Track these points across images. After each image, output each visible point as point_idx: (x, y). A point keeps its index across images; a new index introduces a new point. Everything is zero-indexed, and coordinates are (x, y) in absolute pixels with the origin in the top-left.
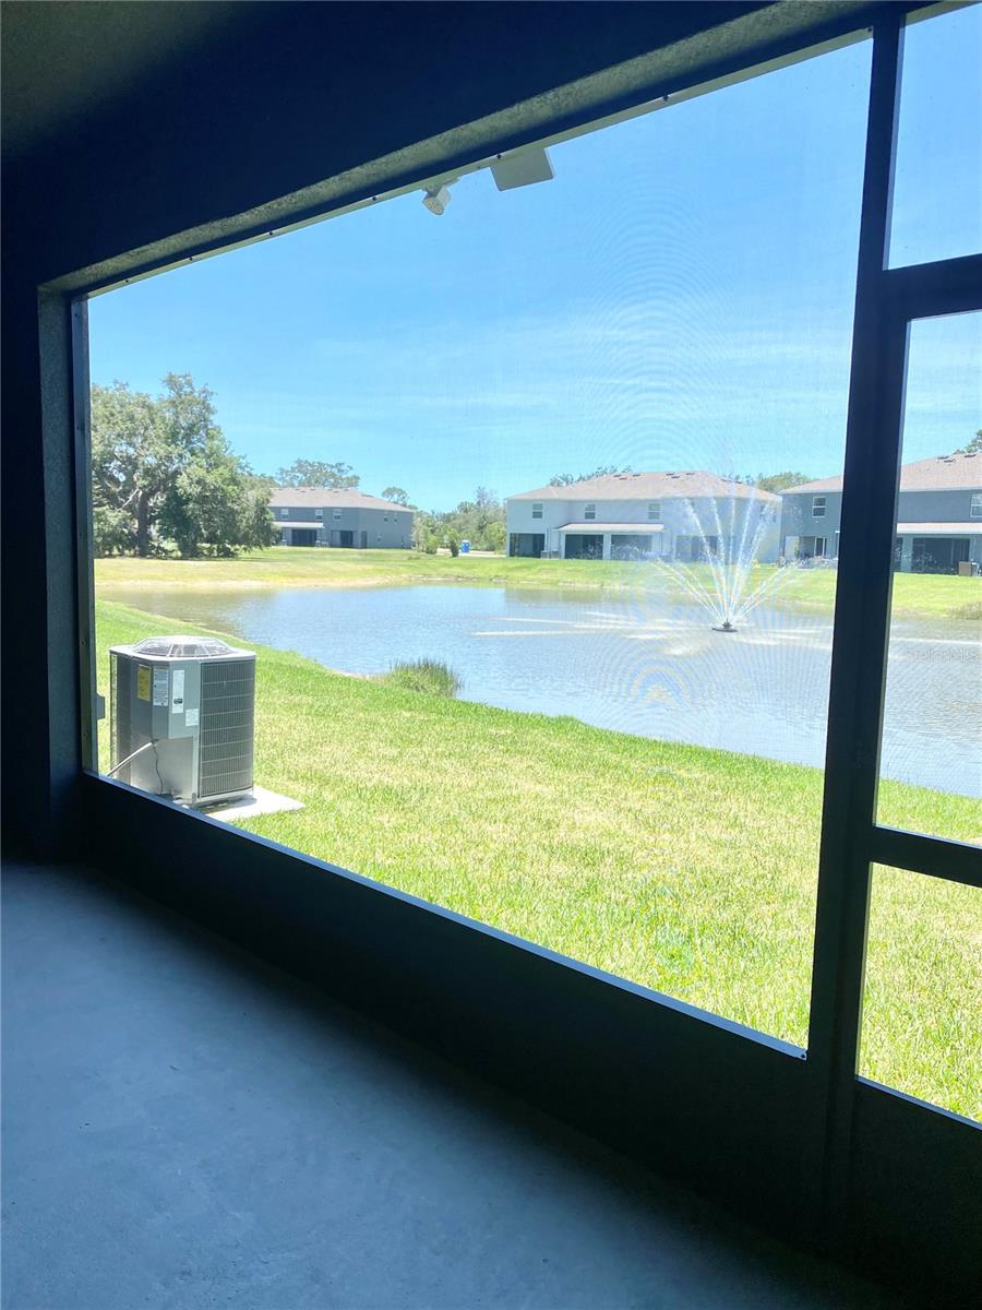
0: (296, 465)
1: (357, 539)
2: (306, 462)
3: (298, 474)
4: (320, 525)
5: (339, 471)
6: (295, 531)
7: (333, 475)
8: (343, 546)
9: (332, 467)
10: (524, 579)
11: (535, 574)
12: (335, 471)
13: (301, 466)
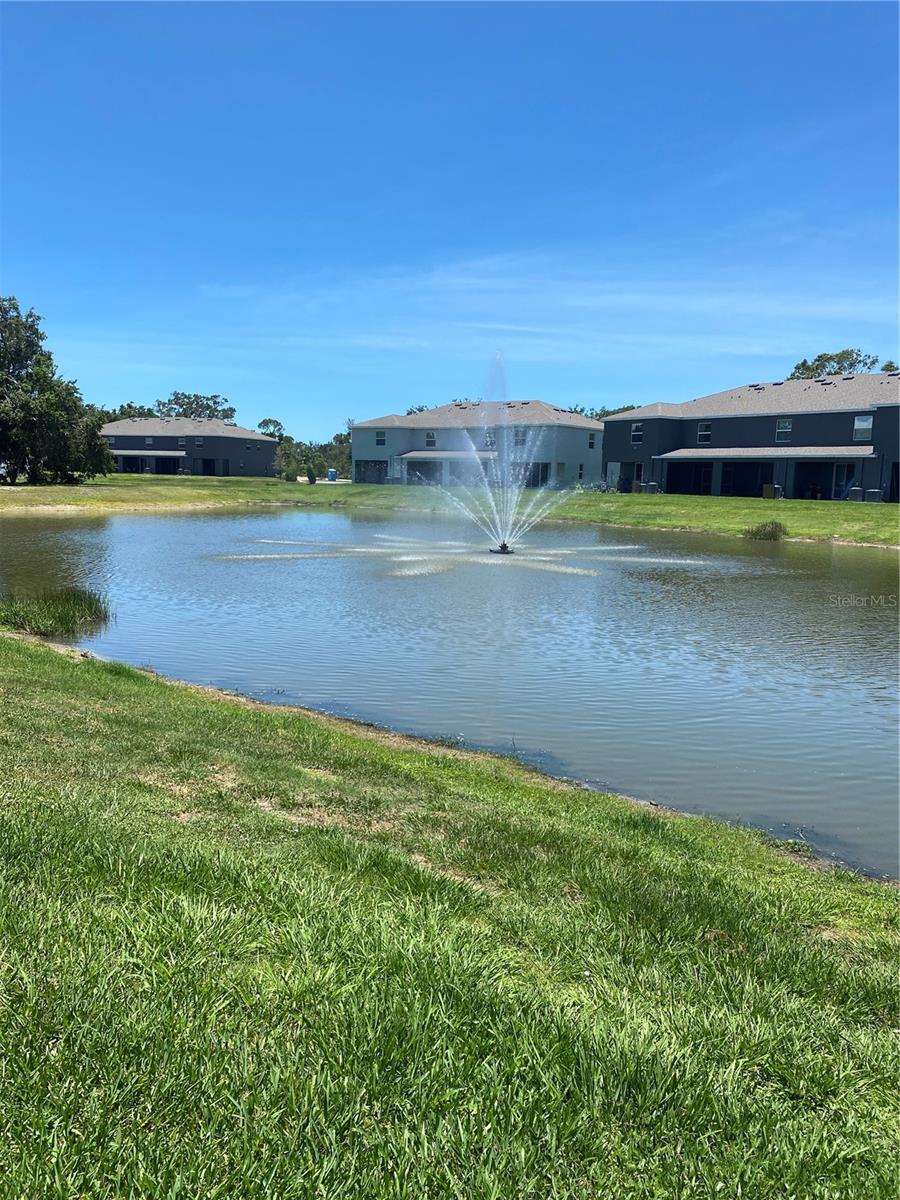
0: (173, 398)
1: (219, 466)
2: (183, 394)
3: (175, 406)
4: (183, 453)
5: (215, 403)
6: (158, 459)
7: (208, 407)
8: (204, 473)
9: (208, 399)
10: (361, 504)
11: (374, 499)
12: (211, 403)
13: (177, 398)
